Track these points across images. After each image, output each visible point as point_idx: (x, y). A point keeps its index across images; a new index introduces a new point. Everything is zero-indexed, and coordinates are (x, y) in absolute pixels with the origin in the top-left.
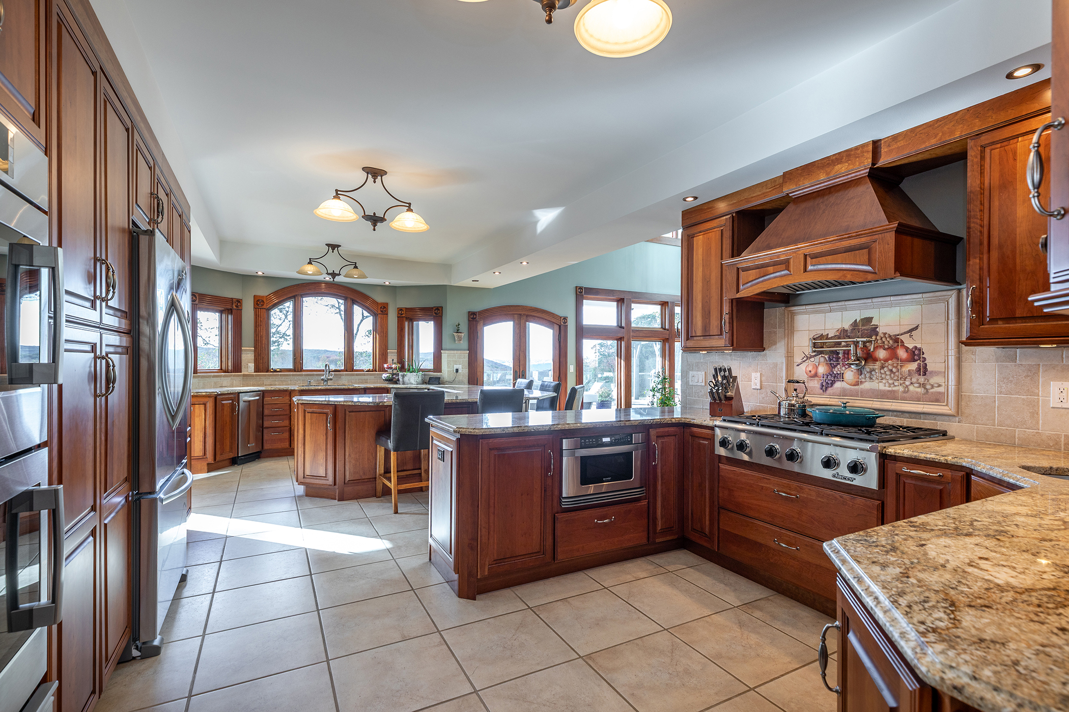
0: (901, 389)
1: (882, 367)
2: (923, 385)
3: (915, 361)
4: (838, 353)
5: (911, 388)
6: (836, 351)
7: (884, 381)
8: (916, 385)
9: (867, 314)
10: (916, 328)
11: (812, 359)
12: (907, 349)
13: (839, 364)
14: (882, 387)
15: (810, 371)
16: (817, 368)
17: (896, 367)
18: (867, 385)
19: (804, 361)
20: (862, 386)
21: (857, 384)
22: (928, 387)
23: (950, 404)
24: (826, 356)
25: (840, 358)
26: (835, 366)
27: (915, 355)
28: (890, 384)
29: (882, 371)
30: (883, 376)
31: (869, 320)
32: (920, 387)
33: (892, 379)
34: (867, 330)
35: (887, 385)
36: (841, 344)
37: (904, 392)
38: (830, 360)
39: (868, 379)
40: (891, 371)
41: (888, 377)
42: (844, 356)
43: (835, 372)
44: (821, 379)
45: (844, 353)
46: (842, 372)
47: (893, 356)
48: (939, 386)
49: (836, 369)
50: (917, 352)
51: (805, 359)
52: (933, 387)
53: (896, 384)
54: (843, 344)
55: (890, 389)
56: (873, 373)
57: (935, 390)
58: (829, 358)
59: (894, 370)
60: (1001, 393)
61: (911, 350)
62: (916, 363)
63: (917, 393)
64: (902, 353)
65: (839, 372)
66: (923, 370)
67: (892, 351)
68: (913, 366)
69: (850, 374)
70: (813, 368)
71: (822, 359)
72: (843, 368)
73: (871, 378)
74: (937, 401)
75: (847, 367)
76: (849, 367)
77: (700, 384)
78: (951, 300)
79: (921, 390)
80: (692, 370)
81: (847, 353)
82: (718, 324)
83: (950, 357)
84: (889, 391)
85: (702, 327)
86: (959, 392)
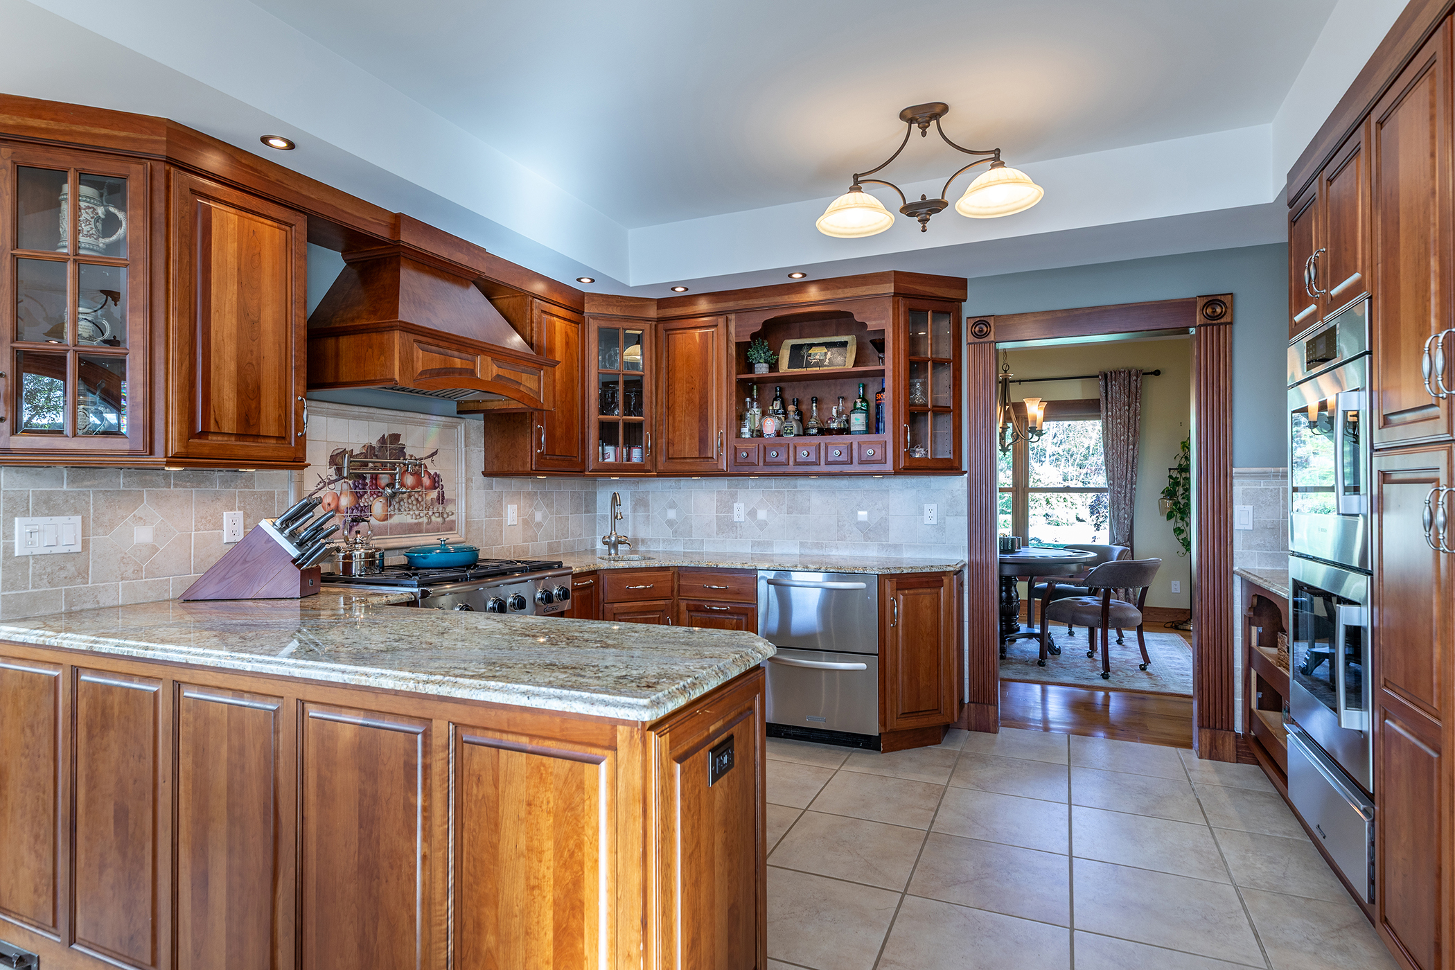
0: (425, 520)
1: (410, 497)
2: (441, 515)
3: (436, 488)
4: (365, 478)
5: (433, 518)
6: (362, 474)
7: (411, 512)
8: (437, 515)
9: (395, 430)
10: (435, 453)
11: (332, 486)
12: (429, 474)
13: (366, 493)
14: (409, 519)
15: (329, 504)
16: (339, 498)
17: (421, 496)
18: (397, 519)
19: (320, 489)
20: (390, 521)
21: (385, 519)
22: (445, 516)
23: (460, 532)
24: (351, 482)
25: (367, 484)
26: (362, 496)
27: (436, 482)
28: (416, 516)
29: (410, 501)
30: (410, 506)
31: (396, 437)
32: (439, 516)
33: (418, 509)
34: (395, 450)
35: (414, 517)
36: (367, 466)
37: (429, 523)
38: (356, 487)
39: (396, 511)
40: (417, 499)
41: (415, 508)
42: (371, 482)
43: (362, 505)
44: (345, 514)
45: (372, 478)
46: (370, 503)
47: (419, 483)
48: (453, 514)
49: (363, 500)
50: (437, 479)
51: (321, 485)
52: (448, 515)
53: (421, 515)
54: (370, 465)
55: (417, 521)
56: (402, 503)
57: (451, 518)
58: (354, 484)
59: (420, 499)
60: (486, 517)
61: (433, 476)
62: (437, 490)
63: (437, 523)
64: (426, 481)
65: (366, 504)
66: (441, 499)
67: (417, 475)
68: (434, 494)
69: (378, 507)
70: (333, 499)
71: (345, 486)
72: (372, 499)
73: (400, 510)
74: (451, 529)
75: (375, 496)
76: (378, 496)
77: (65, 550)
78: (459, 427)
79: (440, 520)
80: (26, 513)
81: (375, 478)
82: (280, 415)
83: (460, 485)
84: (416, 524)
85: (239, 415)
86: (466, 518)
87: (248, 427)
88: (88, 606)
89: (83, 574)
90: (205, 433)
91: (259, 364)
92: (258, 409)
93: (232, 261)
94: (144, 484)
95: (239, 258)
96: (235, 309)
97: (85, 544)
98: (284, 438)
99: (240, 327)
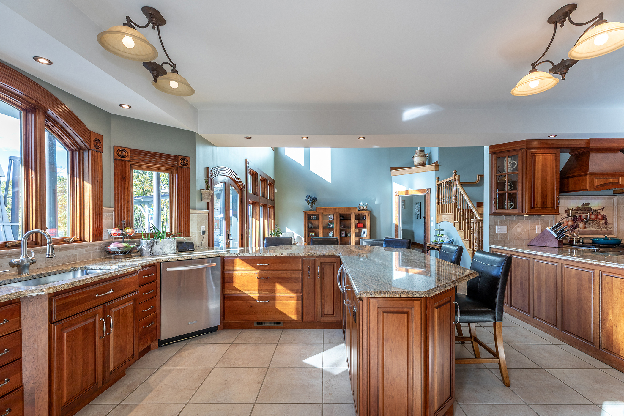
0: (599, 229)
1: (593, 222)
3: (604, 219)
4: (577, 217)
5: (603, 229)
6: (576, 215)
7: (594, 227)
8: (604, 228)
9: (588, 202)
10: (604, 208)
11: (565, 219)
12: (601, 215)
13: (577, 221)
14: (593, 229)
15: (565, 224)
16: (568, 222)
17: (598, 222)
18: (588, 229)
19: (562, 220)
20: (586, 229)
21: (584, 229)
22: (608, 228)
23: (614, 234)
24: (572, 218)
25: (577, 218)
26: (576, 222)
27: (604, 217)
28: (596, 228)
29: (593, 223)
30: (593, 225)
31: (588, 204)
32: (605, 229)
33: (596, 226)
34: (588, 208)
35: (595, 228)
37: (600, 231)
39: (588, 227)
40: (596, 223)
41: (595, 225)
42: (579, 217)
43: (576, 224)
44: (570, 227)
45: (579, 216)
47: (597, 217)
48: (611, 228)
49: (576, 223)
50: (604, 216)
51: (563, 219)
52: (609, 228)
53: (598, 228)
54: (579, 213)
55: (596, 230)
56: (590, 224)
58: (573, 218)
59: (597, 223)
61: (603, 216)
62: (604, 220)
63: (605, 231)
64: (600, 217)
66: (606, 223)
67: (596, 215)
68: (603, 221)
69: (581, 225)
70: (566, 222)
71: (570, 219)
72: (579, 223)
73: (589, 226)
74: (610, 233)
76: (581, 222)
77: (504, 232)
78: (614, 199)
79: (606, 230)
80: (498, 225)
81: (580, 216)
82: (552, 202)
83: (614, 218)
84: (595, 231)
85: (542, 203)
86: (617, 229)
87: (544, 205)
88: (508, 244)
89: (507, 237)
90: (534, 207)
91: (547, 190)
92: (547, 201)
93: (540, 167)
94: (519, 219)
95: (542, 166)
96: (541, 178)
97: (508, 231)
98: (553, 207)
99: (542, 182)
